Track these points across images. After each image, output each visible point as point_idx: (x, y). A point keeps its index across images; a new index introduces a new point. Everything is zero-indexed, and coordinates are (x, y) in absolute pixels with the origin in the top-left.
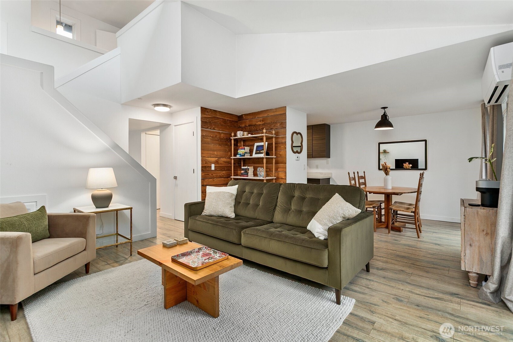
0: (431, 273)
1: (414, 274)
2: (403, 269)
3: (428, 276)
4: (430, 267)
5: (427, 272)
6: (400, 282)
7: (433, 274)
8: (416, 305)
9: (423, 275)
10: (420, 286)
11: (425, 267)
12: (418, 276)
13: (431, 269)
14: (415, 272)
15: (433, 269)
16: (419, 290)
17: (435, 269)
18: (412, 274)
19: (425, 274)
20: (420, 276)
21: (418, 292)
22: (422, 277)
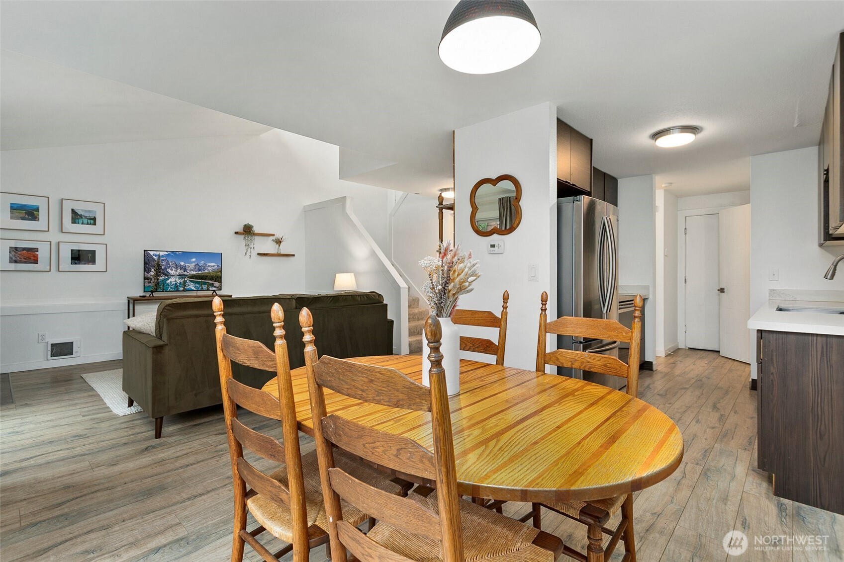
0: (57, 489)
1: (88, 470)
2: (116, 469)
3: (59, 479)
4: (69, 501)
5: (69, 487)
6: (97, 450)
7: (52, 490)
8: (53, 441)
9: (70, 477)
10: (63, 460)
11: (79, 495)
12: (79, 470)
13: (64, 500)
14: (90, 474)
15: (60, 501)
16: (62, 455)
17: (54, 502)
18: (92, 469)
19: (68, 481)
20: (75, 472)
21: (61, 452)
22: (70, 473)
